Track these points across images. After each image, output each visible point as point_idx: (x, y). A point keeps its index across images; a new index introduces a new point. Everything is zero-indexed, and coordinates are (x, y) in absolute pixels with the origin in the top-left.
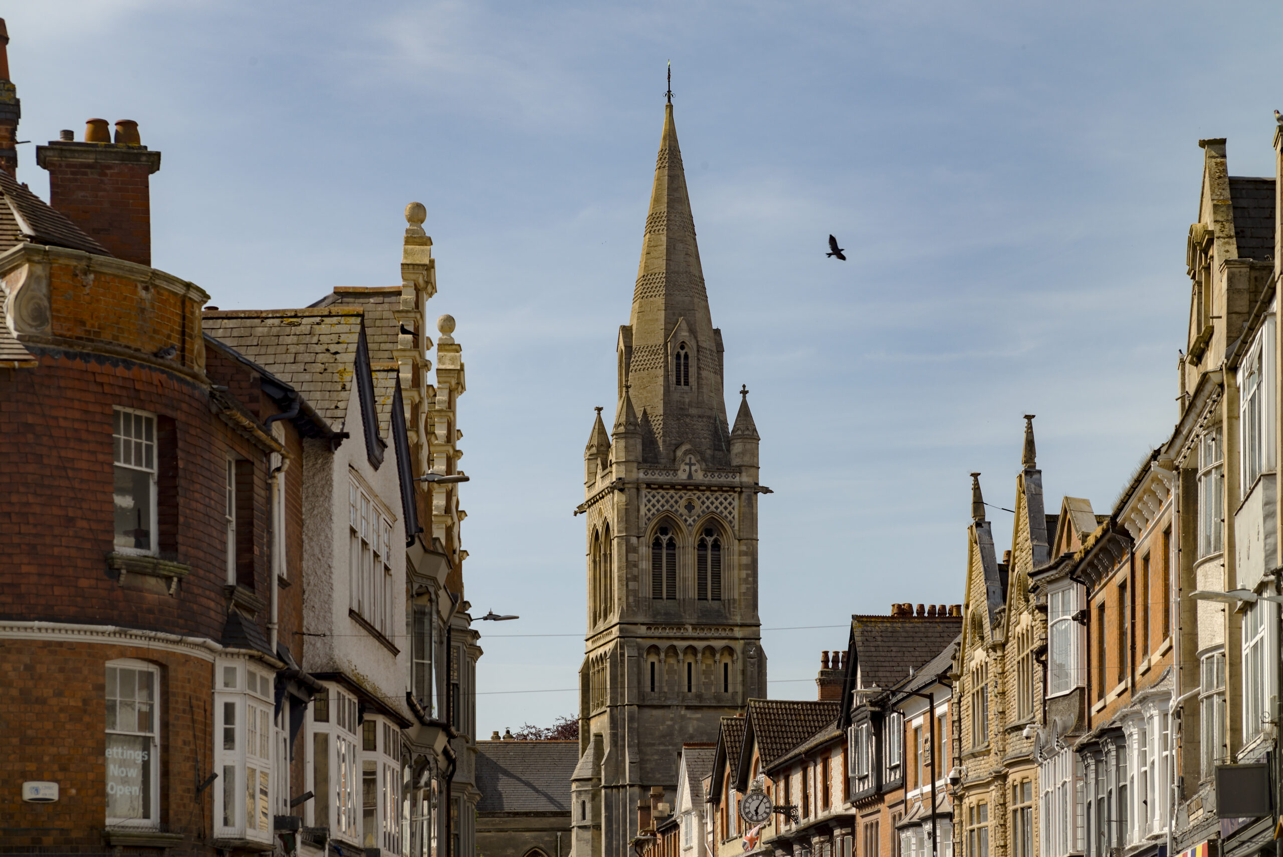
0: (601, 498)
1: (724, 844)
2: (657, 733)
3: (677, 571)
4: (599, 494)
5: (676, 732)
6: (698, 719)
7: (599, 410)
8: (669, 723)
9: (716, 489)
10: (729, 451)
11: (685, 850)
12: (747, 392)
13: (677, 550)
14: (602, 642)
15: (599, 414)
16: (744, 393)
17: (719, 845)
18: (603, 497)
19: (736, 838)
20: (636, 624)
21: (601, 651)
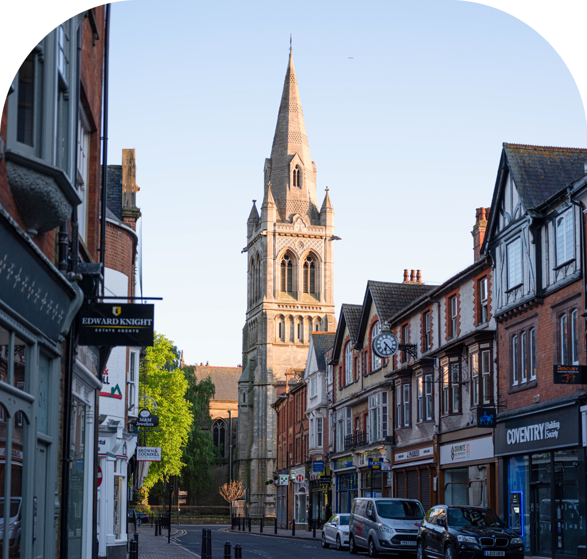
0: (255, 242)
1: (341, 390)
2: (282, 359)
3: (293, 278)
4: (254, 240)
5: (292, 359)
6: (302, 353)
7: (254, 201)
8: (288, 354)
9: (313, 237)
10: (319, 219)
11: (311, 399)
12: (328, 190)
13: (293, 267)
14: (254, 313)
15: (254, 203)
16: (327, 190)
17: (338, 392)
18: (256, 241)
19: (353, 383)
20: (272, 303)
21: (253, 318)
